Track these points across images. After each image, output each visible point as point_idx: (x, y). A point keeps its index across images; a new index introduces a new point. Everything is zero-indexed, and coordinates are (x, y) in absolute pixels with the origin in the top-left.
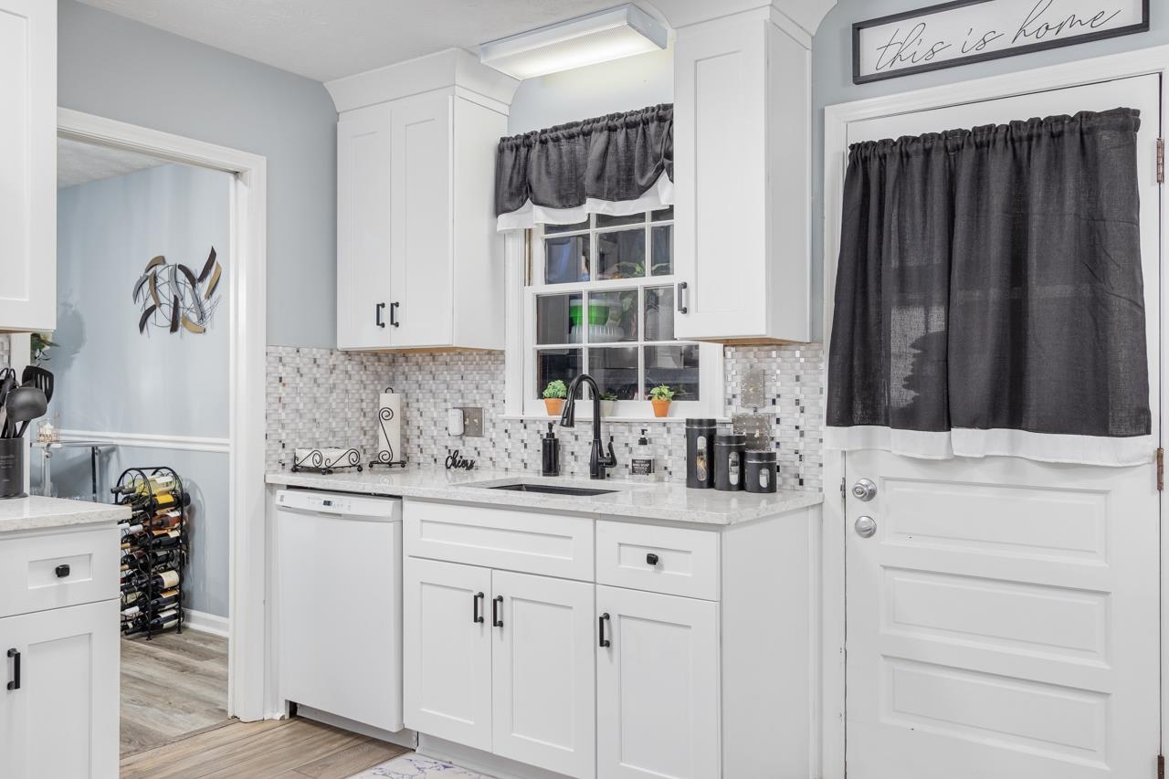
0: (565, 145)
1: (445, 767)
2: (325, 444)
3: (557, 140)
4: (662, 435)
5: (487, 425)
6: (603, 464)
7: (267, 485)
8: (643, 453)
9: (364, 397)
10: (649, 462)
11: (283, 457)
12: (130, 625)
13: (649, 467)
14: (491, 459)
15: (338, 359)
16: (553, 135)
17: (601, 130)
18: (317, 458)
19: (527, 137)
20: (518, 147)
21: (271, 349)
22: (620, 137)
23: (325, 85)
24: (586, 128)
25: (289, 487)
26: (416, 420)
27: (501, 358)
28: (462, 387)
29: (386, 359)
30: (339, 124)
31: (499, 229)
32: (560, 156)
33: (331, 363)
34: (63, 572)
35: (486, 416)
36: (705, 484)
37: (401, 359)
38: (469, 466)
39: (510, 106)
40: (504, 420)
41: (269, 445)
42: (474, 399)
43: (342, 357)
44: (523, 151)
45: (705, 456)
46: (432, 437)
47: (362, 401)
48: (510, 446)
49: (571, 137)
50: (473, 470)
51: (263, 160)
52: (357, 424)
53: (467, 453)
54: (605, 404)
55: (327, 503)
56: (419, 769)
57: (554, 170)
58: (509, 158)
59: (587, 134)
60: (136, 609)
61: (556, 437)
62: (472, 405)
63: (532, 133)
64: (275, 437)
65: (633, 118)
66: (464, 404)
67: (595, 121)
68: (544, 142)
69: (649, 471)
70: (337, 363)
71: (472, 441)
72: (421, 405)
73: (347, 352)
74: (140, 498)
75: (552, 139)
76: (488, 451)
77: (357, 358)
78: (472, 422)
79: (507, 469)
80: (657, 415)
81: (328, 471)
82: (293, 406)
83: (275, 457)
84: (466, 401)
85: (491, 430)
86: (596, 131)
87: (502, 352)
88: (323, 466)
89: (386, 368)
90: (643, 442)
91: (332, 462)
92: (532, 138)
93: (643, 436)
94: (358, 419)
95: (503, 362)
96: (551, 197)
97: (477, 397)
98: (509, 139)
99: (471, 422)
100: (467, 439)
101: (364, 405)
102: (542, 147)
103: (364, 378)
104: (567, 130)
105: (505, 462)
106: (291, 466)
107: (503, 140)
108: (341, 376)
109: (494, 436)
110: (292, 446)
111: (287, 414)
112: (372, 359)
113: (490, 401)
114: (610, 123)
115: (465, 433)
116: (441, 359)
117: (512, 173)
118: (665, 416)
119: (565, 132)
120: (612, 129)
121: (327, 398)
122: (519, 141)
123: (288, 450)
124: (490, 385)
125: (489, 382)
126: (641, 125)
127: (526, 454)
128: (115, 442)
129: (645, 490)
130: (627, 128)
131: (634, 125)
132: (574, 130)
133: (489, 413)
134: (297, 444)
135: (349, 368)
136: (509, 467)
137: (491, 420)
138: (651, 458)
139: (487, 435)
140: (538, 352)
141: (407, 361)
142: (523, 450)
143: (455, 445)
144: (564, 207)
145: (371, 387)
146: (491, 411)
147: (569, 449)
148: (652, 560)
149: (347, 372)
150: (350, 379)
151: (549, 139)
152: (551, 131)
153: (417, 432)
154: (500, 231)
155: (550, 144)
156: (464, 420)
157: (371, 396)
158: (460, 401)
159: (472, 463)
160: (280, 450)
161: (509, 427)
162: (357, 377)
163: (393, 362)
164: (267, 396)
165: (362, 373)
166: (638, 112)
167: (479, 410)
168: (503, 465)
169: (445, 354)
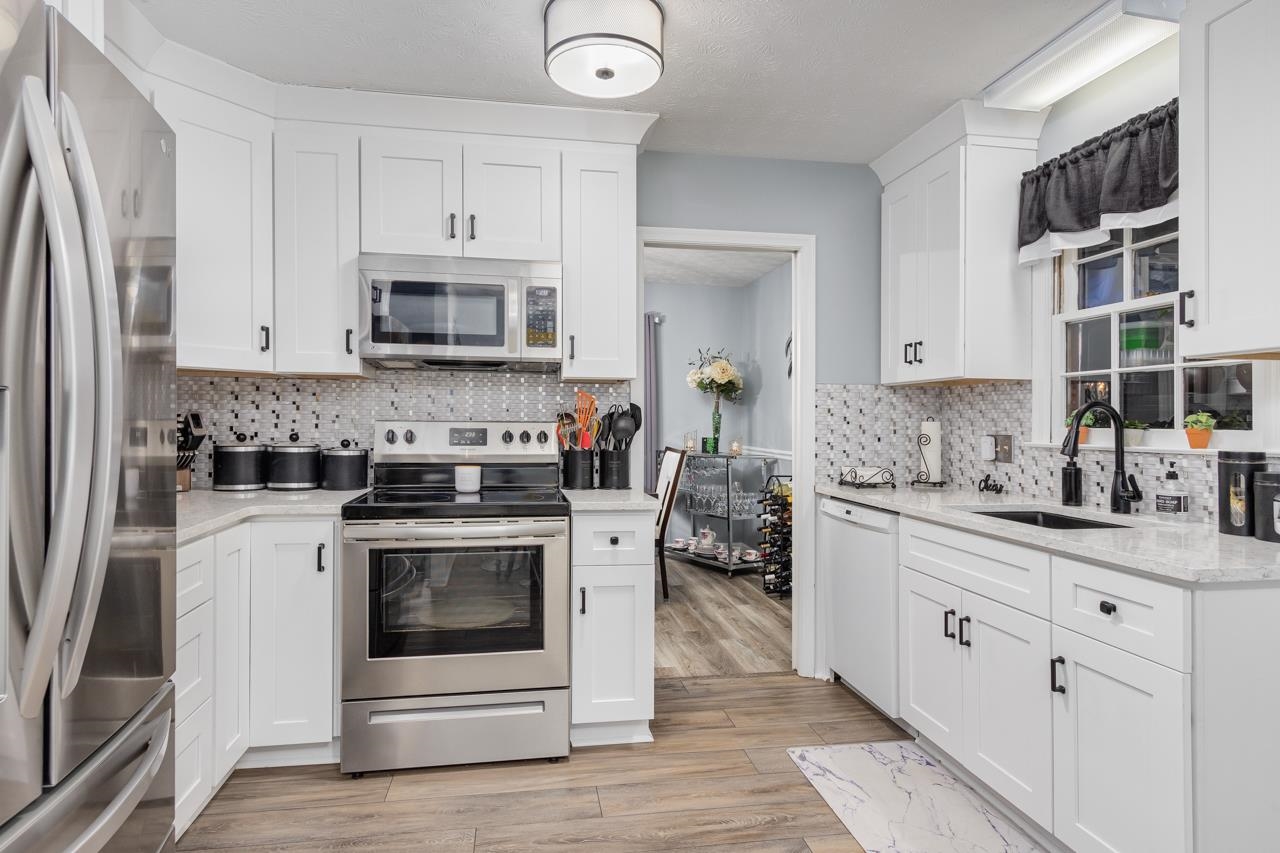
0: (1085, 165)
1: (928, 763)
2: (870, 464)
3: (1075, 162)
4: (1200, 469)
5: (1016, 452)
6: (1126, 497)
7: (817, 494)
8: (1171, 489)
9: (909, 424)
10: (1179, 499)
11: (831, 472)
12: (772, 587)
13: (1179, 505)
14: (1020, 485)
15: (882, 393)
16: (1072, 157)
17: (1122, 137)
18: (854, 475)
19: (1047, 165)
20: (1038, 179)
21: (819, 386)
22: (1143, 139)
23: (871, 166)
24: (1105, 141)
25: (832, 498)
26: (959, 447)
27: (1028, 387)
28: (996, 416)
29: (932, 392)
30: (883, 195)
31: (1021, 261)
32: (1079, 176)
33: (876, 396)
34: (614, 541)
35: (1016, 443)
36: (1245, 530)
37: (947, 392)
38: (998, 490)
39: (1038, 140)
40: (1031, 448)
41: (819, 463)
42: (1006, 426)
43: (887, 392)
44: (1043, 180)
45: (1243, 497)
46: (971, 461)
47: (907, 428)
48: (1037, 474)
49: (1091, 154)
50: (1002, 494)
51: (813, 238)
52: (902, 448)
53: (998, 476)
54: (1129, 433)
55: (848, 512)
56: (903, 757)
57: (1073, 192)
58: (1031, 191)
59: (1106, 147)
60: (773, 576)
61: (1078, 466)
62: (1003, 433)
63: (1051, 161)
64: (824, 456)
65: (1157, 116)
66: (997, 432)
67: (1114, 130)
68: (1063, 167)
69: (1178, 509)
70: (881, 396)
71: (1004, 467)
72: (962, 432)
73: (892, 387)
74: (775, 498)
75: (1071, 162)
76: (1018, 477)
77: (902, 392)
78: (1004, 449)
79: (1034, 496)
80: (1192, 446)
81: (860, 486)
82: (841, 432)
83: (825, 472)
84: (999, 429)
85: (1020, 456)
86: (1115, 140)
87: (1030, 381)
88: (857, 482)
89: (932, 400)
90: (1172, 476)
91: (866, 479)
92: (1051, 167)
93: (1172, 470)
94: (904, 443)
95: (1030, 391)
96: (1071, 222)
97: (1008, 425)
98: (1030, 173)
99: (1002, 448)
100: (998, 464)
101: (909, 432)
102: (1061, 173)
103: (909, 408)
104: (1086, 148)
105: (1032, 488)
106: (838, 480)
107: (1025, 174)
108: (886, 408)
109: (1023, 463)
110: (839, 464)
111: (835, 438)
112: (918, 392)
113: (1019, 429)
114: (1132, 128)
115: (996, 459)
116: (977, 390)
117: (1032, 205)
118: (1205, 447)
119: (1083, 151)
120: (1134, 134)
121: (872, 426)
122: (1039, 173)
123: (835, 467)
124: (1019, 414)
125: (1019, 411)
126: (1167, 120)
127: (1052, 482)
128: (778, 457)
129: (1173, 530)
130: (1151, 128)
131: (1161, 121)
132: (1093, 146)
133: (1019, 441)
134: (844, 462)
135: (894, 400)
136: (1037, 493)
137: (1020, 448)
138: (1181, 494)
139: (1017, 461)
140: (1067, 379)
141: (951, 393)
142: (1049, 478)
143: (990, 469)
144: (1085, 228)
145: (916, 416)
146: (1020, 438)
147: (1094, 479)
148: (1107, 609)
149: (892, 404)
150: (894, 409)
151: (1068, 163)
152: (1071, 153)
153: (959, 457)
154: (1022, 264)
155: (1070, 166)
156: (996, 447)
157: (916, 424)
158: (993, 429)
159: (1002, 486)
160: (829, 466)
161: (1036, 454)
162: (902, 408)
163: (939, 395)
164: (816, 423)
165: (907, 404)
166: (1164, 107)
167: (1009, 438)
168: (1031, 492)
169: (980, 385)
